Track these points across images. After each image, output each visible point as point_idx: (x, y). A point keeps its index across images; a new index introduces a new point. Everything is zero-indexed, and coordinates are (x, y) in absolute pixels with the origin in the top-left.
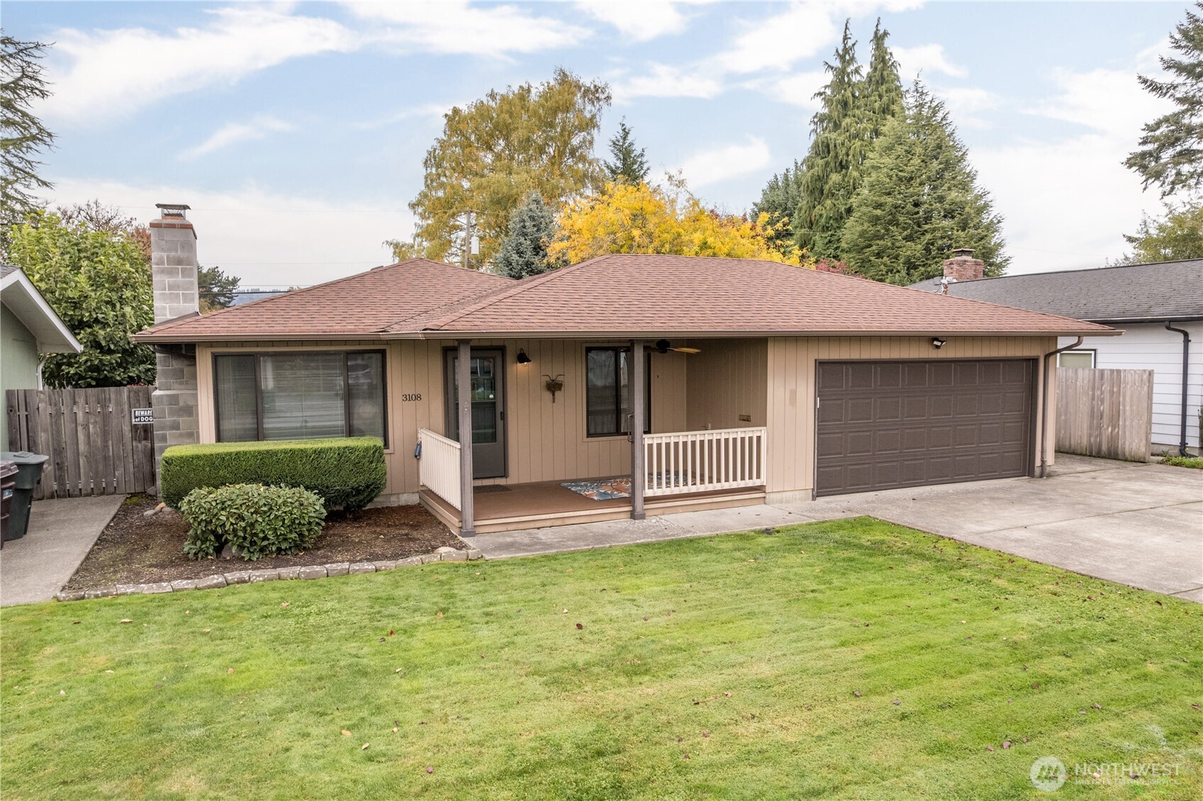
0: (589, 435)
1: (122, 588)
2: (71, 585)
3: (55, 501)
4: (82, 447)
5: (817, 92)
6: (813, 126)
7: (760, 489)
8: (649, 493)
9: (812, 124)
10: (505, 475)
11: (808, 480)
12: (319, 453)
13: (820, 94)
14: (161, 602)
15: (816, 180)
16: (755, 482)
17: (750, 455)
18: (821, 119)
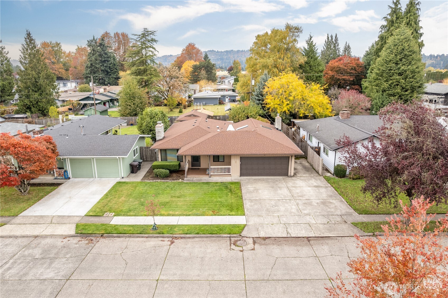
0: (213, 161)
1: (146, 181)
2: (142, 179)
3: (145, 162)
4: (149, 155)
5: (384, 17)
6: (381, 30)
7: (230, 175)
8: (211, 174)
9: (381, 29)
10: (200, 167)
11: (239, 174)
12: (170, 165)
13: (385, 18)
14: (148, 183)
15: (378, 49)
16: (230, 174)
17: (229, 170)
18: (383, 27)
